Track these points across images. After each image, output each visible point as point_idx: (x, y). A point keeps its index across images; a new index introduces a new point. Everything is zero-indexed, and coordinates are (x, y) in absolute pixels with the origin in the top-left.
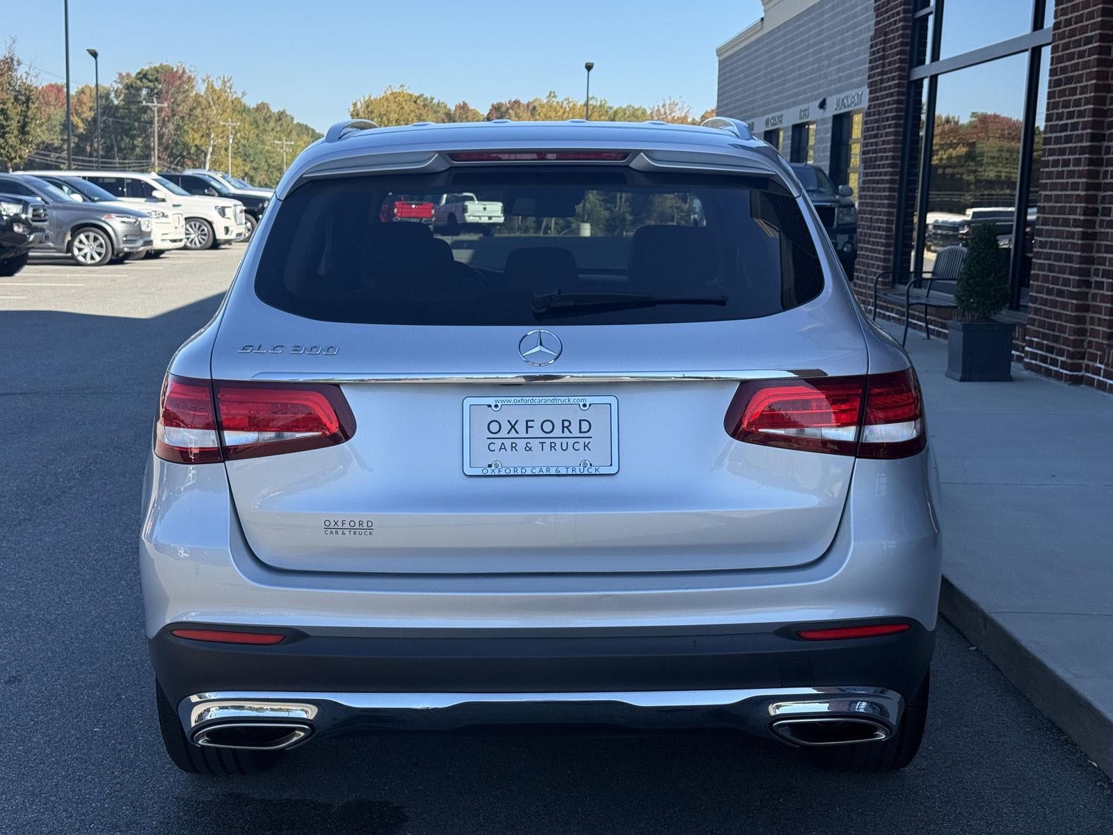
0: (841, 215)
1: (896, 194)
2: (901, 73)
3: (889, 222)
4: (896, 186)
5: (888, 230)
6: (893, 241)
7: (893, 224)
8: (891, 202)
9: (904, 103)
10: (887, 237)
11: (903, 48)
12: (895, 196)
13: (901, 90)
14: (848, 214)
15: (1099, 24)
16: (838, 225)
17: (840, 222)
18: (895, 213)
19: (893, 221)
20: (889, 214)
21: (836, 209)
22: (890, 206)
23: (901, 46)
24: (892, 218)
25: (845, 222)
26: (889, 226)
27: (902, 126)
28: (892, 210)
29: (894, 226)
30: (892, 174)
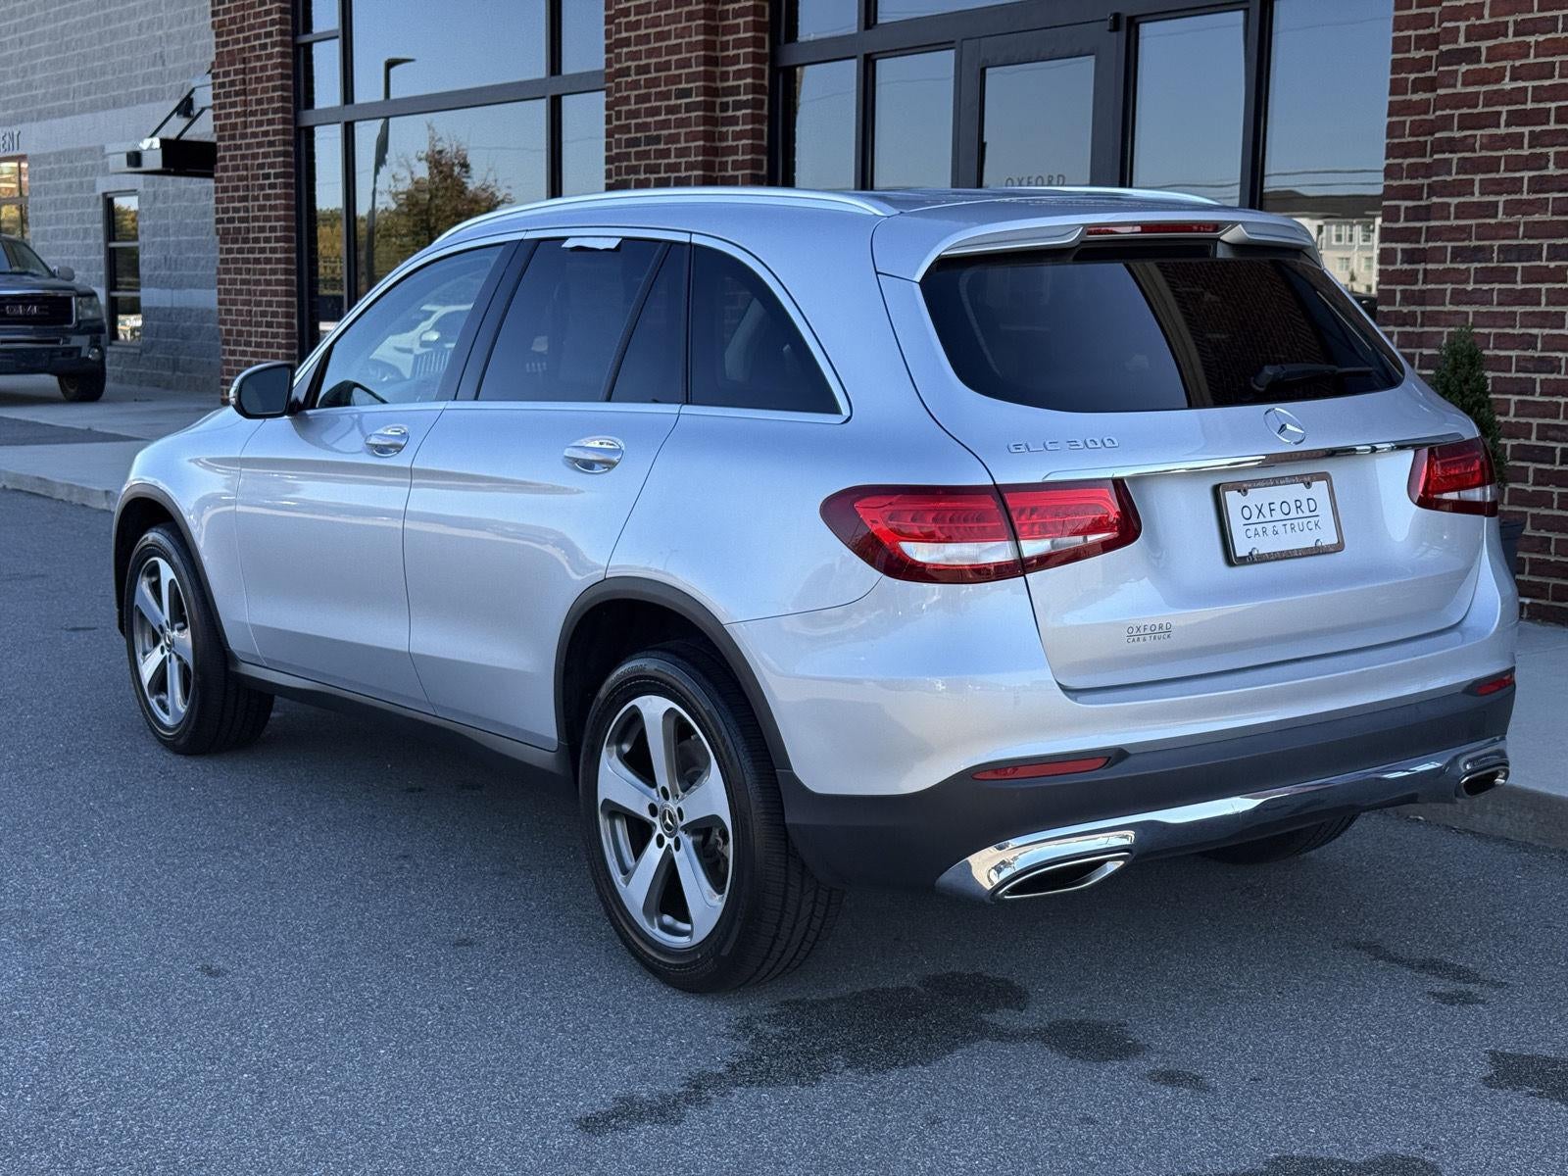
0: (80, 308)
1: (294, 278)
2: (285, 115)
3: (288, 315)
4: (293, 267)
5: (289, 326)
6: (295, 341)
7: (293, 318)
8: (289, 288)
9: (293, 156)
10: (288, 336)
11: (284, 82)
12: (292, 280)
13: (287, 138)
14: (89, 306)
15: (702, 74)
16: (79, 322)
17: (80, 318)
18: (296, 303)
19: (293, 313)
20: (288, 304)
21: (74, 299)
22: (288, 294)
23: (282, 79)
24: (291, 310)
25: (86, 317)
26: (288, 320)
27: (294, 186)
28: (290, 299)
29: (295, 321)
30: (286, 251)
